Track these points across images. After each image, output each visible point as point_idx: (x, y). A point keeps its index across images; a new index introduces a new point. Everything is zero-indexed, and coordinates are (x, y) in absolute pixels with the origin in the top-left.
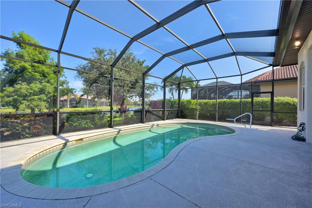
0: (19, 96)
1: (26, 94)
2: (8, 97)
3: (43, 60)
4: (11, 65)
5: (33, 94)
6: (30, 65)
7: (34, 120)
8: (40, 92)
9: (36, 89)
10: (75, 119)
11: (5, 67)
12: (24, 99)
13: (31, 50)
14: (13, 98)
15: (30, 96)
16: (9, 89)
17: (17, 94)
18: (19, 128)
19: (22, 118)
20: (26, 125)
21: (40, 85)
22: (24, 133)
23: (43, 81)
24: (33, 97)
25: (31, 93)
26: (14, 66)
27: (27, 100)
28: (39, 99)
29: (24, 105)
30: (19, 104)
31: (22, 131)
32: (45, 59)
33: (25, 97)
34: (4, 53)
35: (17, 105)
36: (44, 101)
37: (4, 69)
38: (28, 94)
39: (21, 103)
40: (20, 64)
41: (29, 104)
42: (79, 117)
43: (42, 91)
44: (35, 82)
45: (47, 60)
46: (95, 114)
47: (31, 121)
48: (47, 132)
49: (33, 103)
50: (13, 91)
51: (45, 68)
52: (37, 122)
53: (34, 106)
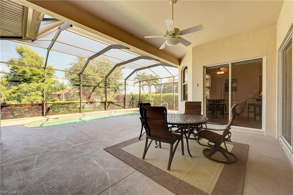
0: (22, 93)
1: (26, 91)
2: (14, 93)
3: (39, 65)
4: (16, 70)
5: (32, 91)
6: (29, 69)
7: (31, 108)
8: (37, 89)
9: (34, 87)
10: (56, 108)
11: (11, 71)
12: (25, 95)
13: (30, 58)
14: (17, 94)
15: (29, 92)
16: (14, 88)
17: (20, 91)
18: (23, 112)
19: (24, 107)
20: (27, 110)
21: (37, 84)
22: (26, 114)
23: (39, 81)
24: (32, 93)
25: (30, 90)
26: (18, 70)
27: (28, 95)
28: (36, 94)
29: (25, 99)
30: (22, 98)
31: (24, 113)
32: (40, 65)
33: (26, 93)
34: (10, 60)
35: (21, 99)
36: (40, 96)
37: (10, 72)
38: (28, 91)
39: (23, 98)
40: (22, 70)
41: (29, 98)
42: (59, 106)
43: (38, 89)
44: (33, 82)
45: (42, 65)
46: (70, 104)
47: (29, 108)
48: (39, 115)
49: (32, 98)
50: (17, 89)
51: (40, 72)
52: (33, 108)
53: (33, 99)
